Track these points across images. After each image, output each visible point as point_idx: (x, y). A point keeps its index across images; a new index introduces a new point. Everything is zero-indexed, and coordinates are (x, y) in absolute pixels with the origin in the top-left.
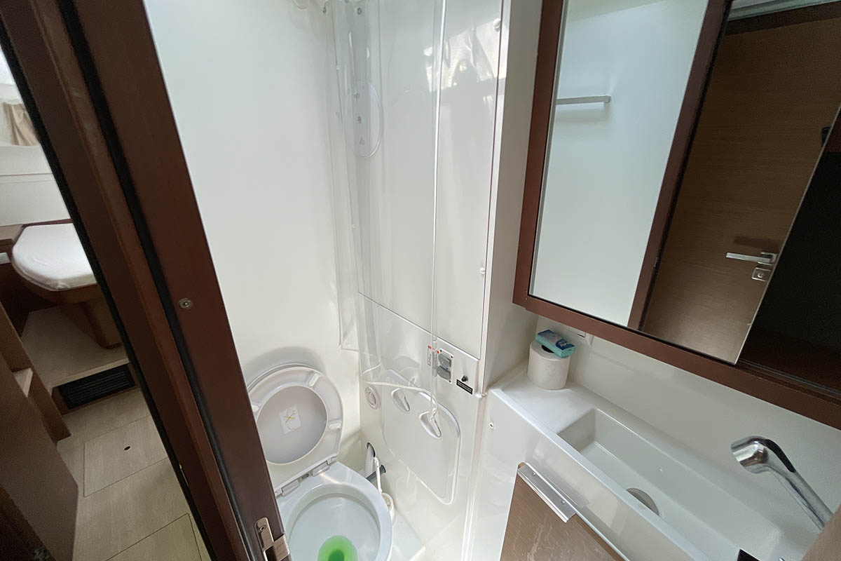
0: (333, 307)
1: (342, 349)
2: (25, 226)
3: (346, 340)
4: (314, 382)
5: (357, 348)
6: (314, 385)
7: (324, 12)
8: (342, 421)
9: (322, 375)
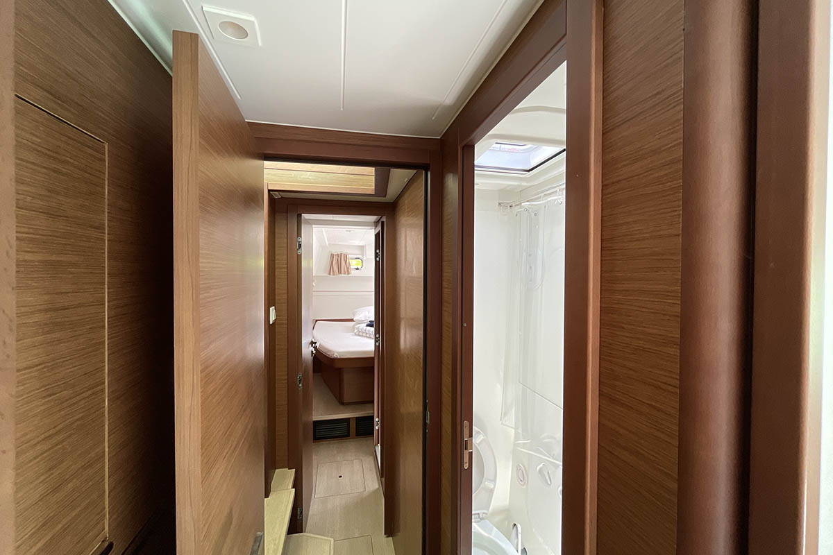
0: (499, 389)
1: (502, 424)
2: (317, 321)
3: (506, 418)
4: (480, 440)
5: (514, 426)
6: (480, 442)
7: (516, 215)
8: (495, 482)
9: (485, 437)
